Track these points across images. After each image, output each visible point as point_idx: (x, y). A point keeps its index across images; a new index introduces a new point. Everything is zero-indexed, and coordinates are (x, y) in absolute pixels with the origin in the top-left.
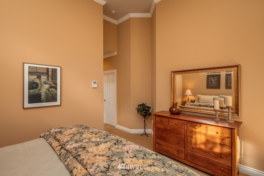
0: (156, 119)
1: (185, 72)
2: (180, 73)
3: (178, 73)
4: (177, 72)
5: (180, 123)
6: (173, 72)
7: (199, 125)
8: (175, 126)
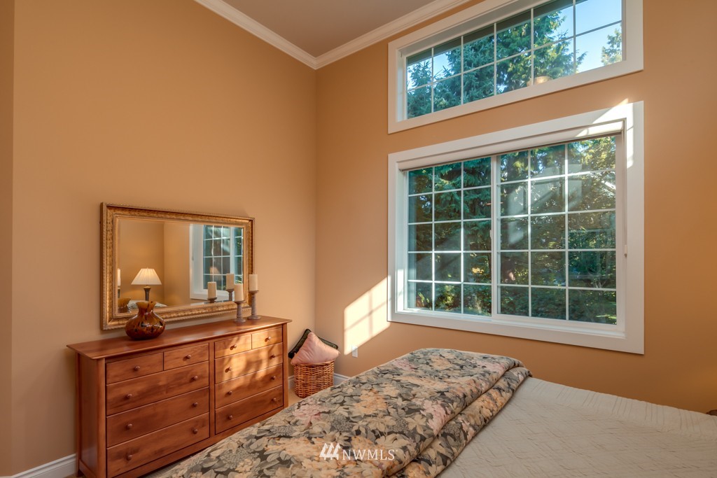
0: (109, 372)
1: (152, 215)
2: (136, 213)
3: (127, 213)
4: (124, 209)
5: (199, 351)
6: (109, 207)
7: (236, 338)
8: (185, 363)
